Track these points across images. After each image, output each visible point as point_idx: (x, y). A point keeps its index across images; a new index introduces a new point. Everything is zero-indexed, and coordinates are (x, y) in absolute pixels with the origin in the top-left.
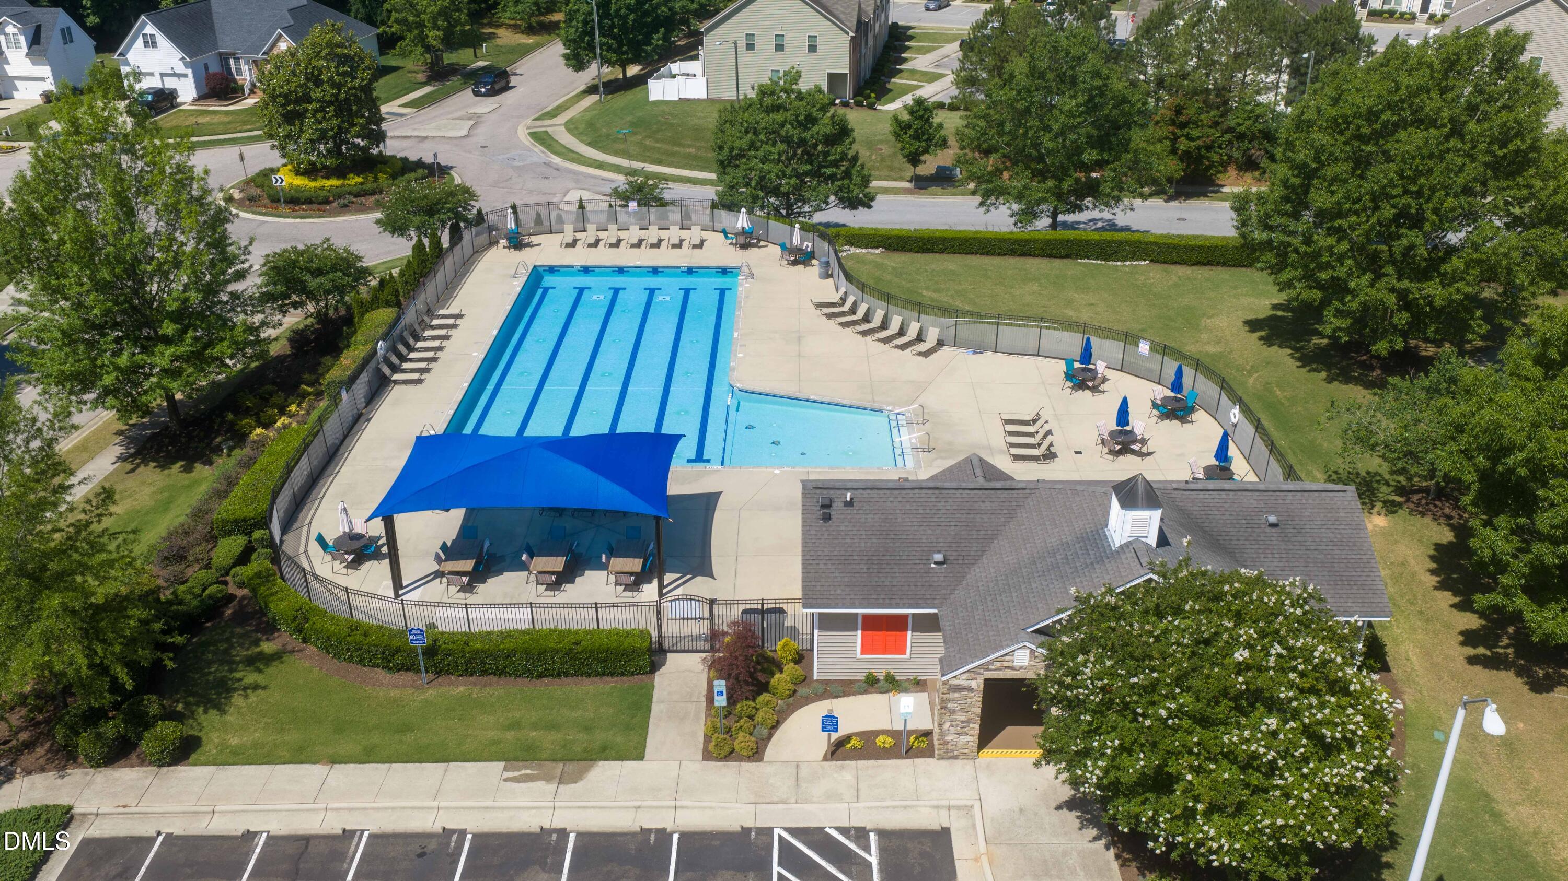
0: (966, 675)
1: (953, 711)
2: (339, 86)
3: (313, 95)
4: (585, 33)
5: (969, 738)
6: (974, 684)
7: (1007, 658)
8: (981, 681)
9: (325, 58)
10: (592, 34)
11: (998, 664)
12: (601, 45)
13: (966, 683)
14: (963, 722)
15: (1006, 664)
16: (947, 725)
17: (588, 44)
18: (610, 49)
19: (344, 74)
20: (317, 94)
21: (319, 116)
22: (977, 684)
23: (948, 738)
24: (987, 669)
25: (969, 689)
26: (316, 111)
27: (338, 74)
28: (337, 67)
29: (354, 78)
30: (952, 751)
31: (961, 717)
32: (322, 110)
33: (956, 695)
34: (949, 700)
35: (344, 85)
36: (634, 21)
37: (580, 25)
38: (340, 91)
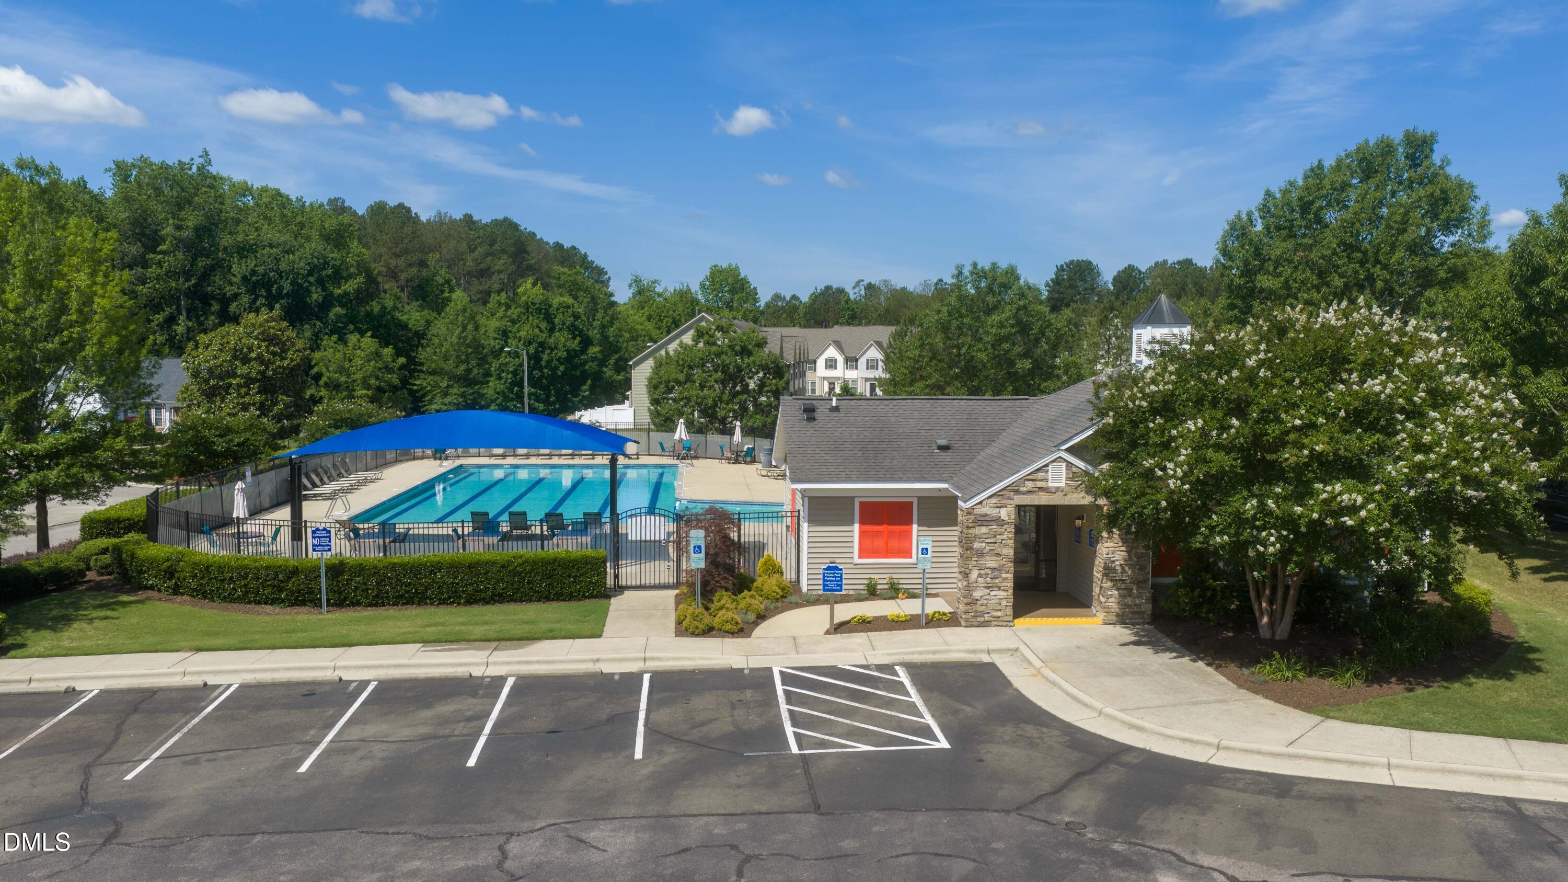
0: (994, 501)
1: (980, 554)
2: (267, 364)
3: (239, 372)
4: (513, 384)
5: (1002, 594)
6: (1003, 514)
7: (1041, 475)
8: (1011, 509)
9: (256, 338)
10: (521, 385)
11: (1030, 485)
12: (530, 394)
13: (994, 512)
14: (993, 569)
15: (1040, 484)
16: (974, 575)
17: (517, 394)
18: (538, 400)
19: (274, 354)
20: (242, 370)
21: (243, 391)
22: (1006, 513)
23: (977, 594)
24: (1017, 492)
25: (999, 521)
26: (240, 386)
27: (268, 352)
28: (267, 347)
29: (283, 359)
30: (982, 614)
31: (991, 562)
32: (247, 385)
33: (984, 530)
34: (976, 537)
35: (274, 363)
36: (564, 373)
37: (510, 376)
38: (267, 368)
